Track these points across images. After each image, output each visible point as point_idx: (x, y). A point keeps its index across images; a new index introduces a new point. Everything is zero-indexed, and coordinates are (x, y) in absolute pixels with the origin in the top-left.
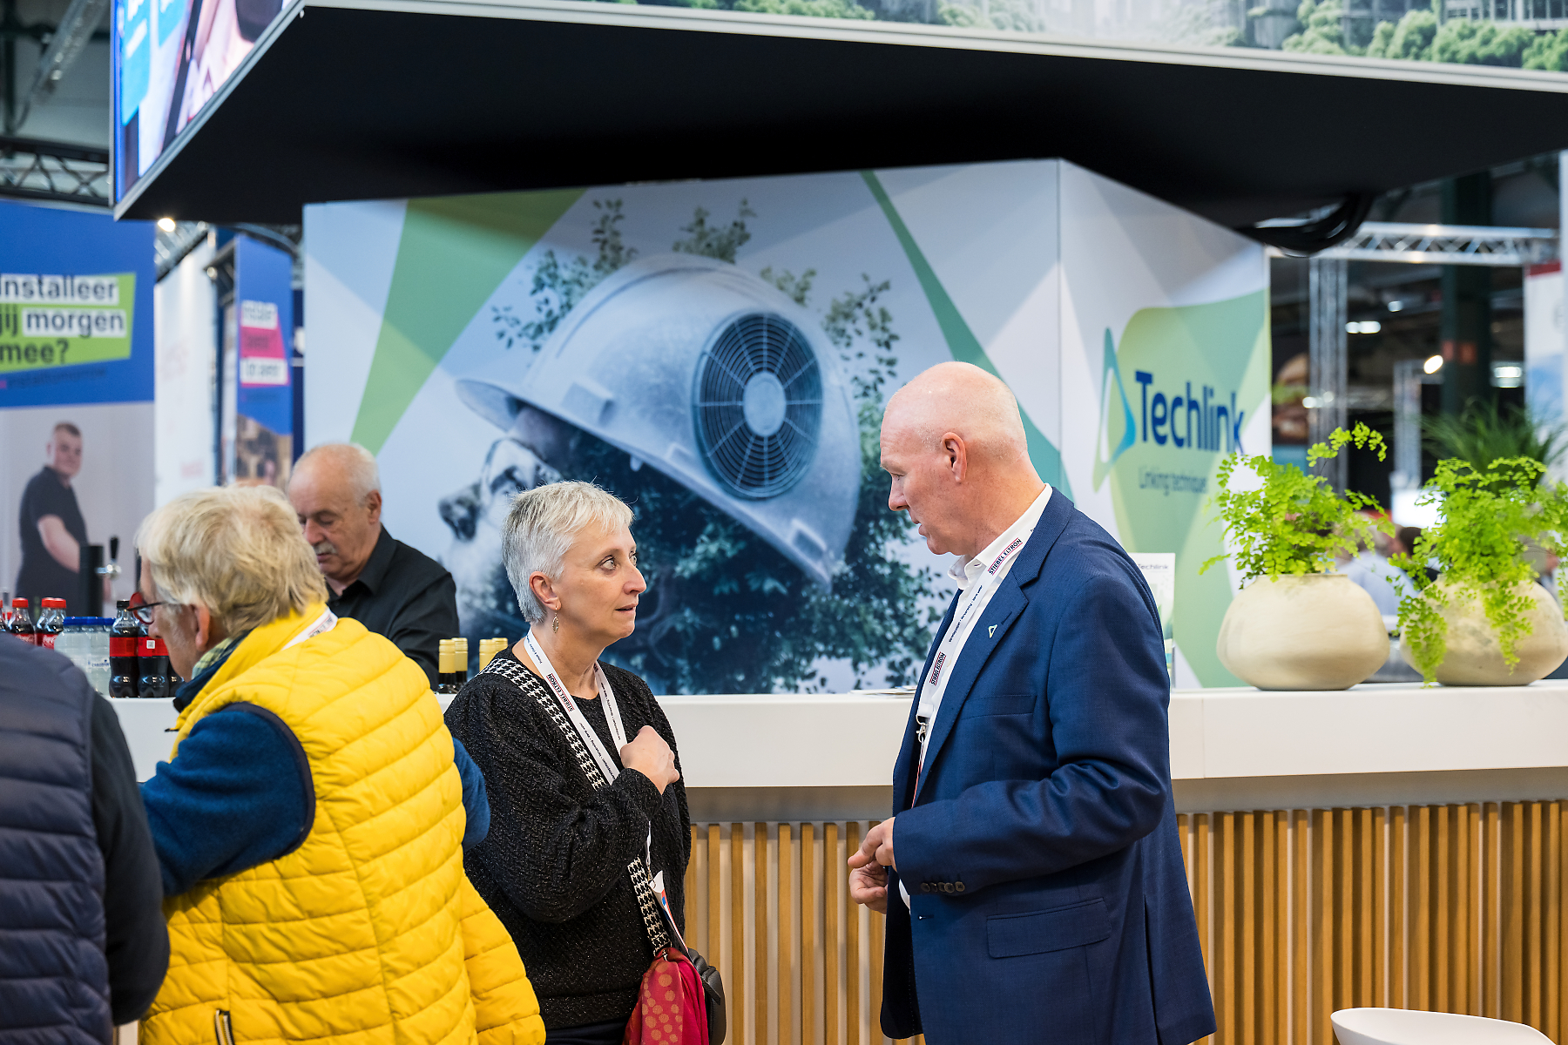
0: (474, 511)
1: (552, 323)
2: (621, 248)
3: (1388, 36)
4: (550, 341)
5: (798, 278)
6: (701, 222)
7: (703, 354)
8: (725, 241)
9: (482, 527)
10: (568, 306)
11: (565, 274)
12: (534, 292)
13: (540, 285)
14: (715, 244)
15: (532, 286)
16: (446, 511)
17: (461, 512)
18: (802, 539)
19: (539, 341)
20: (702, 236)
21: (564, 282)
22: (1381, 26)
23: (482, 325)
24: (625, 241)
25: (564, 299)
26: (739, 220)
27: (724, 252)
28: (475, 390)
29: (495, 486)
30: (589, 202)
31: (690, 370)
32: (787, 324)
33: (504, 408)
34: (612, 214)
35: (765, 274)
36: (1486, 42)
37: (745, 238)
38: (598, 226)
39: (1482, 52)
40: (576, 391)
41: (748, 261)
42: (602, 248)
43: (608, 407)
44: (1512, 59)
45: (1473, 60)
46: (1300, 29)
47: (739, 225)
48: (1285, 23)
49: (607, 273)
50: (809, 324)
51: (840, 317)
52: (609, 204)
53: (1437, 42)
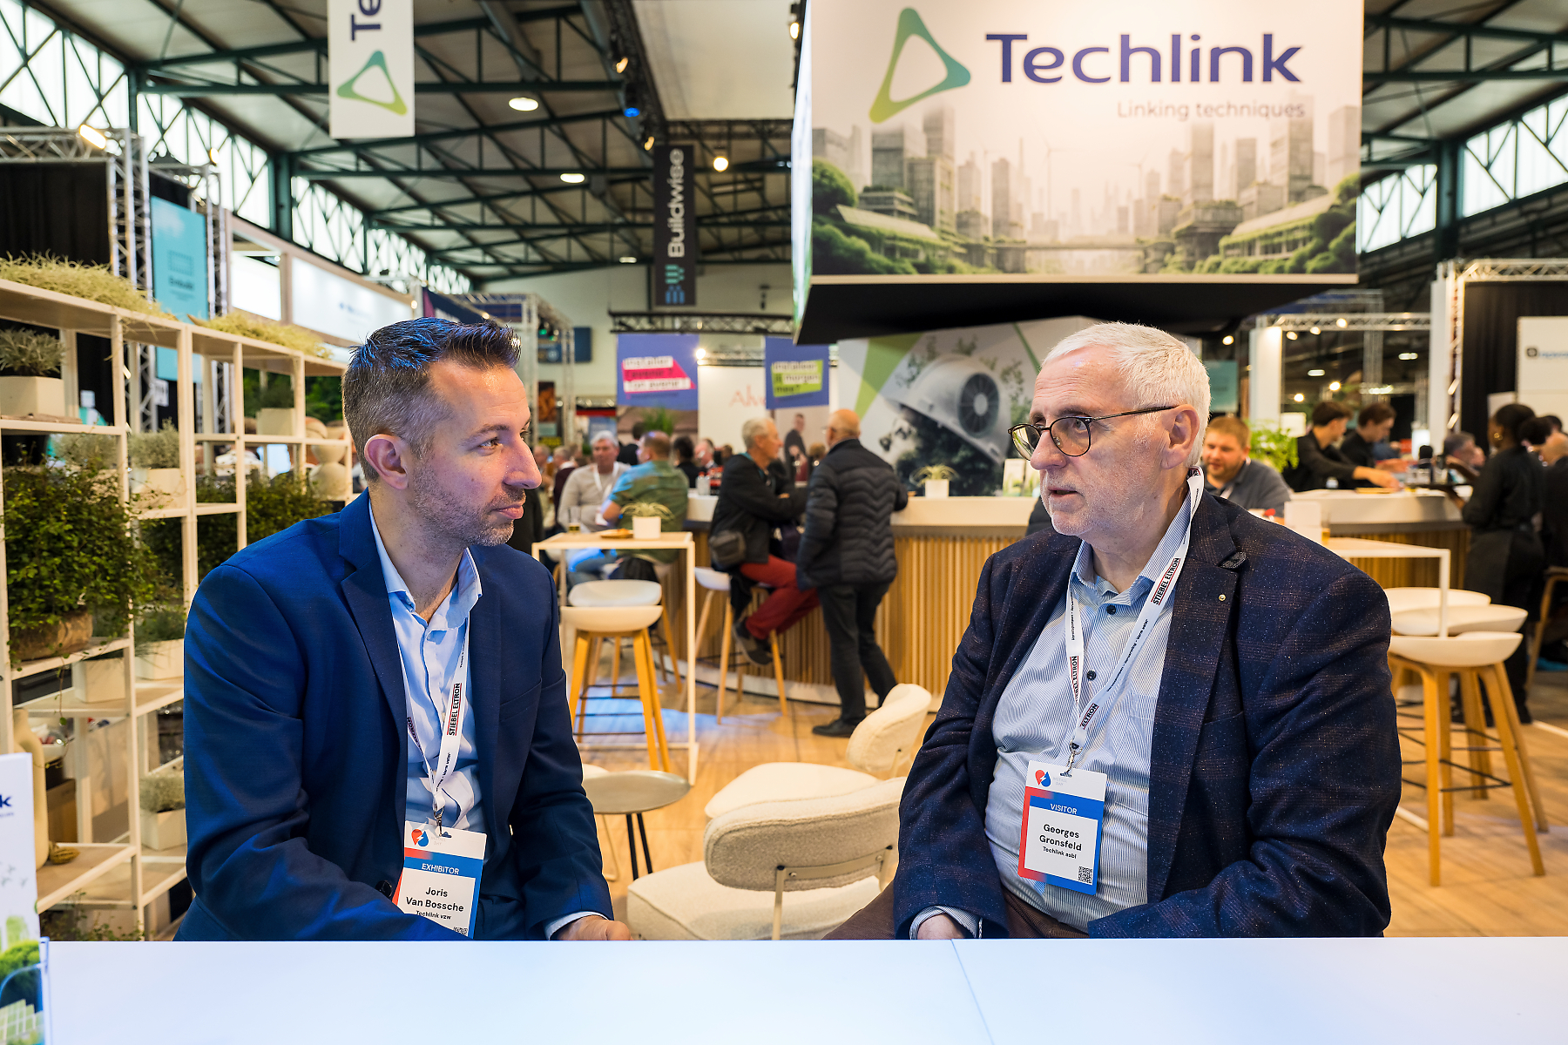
0: (890, 441)
1: (913, 378)
2: (935, 353)
3: (1201, 266)
4: (914, 385)
5: (992, 361)
6: (961, 343)
7: (961, 388)
8: (968, 349)
9: (893, 448)
10: (918, 373)
11: (918, 361)
12: (908, 368)
13: (910, 365)
14: (965, 350)
15: (907, 366)
16: (881, 442)
17: (885, 442)
18: (993, 451)
19: (910, 385)
20: (961, 348)
21: (918, 365)
22: (1198, 263)
23: (892, 380)
25: (918, 370)
26: (973, 341)
27: (968, 353)
28: (890, 401)
29: (896, 434)
30: (926, 337)
31: (957, 394)
32: (988, 377)
33: (898, 408)
34: (932, 341)
35: (981, 360)
36: (1243, 265)
37: (975, 347)
38: (928, 345)
39: (1242, 269)
40: (921, 402)
41: (975, 356)
42: (930, 353)
43: (931, 406)
44: (1254, 270)
45: (1237, 272)
46: (1165, 266)
48: (1159, 265)
49: (931, 361)
50: (995, 376)
51: (1005, 374)
52: (932, 337)
53: (1222, 267)
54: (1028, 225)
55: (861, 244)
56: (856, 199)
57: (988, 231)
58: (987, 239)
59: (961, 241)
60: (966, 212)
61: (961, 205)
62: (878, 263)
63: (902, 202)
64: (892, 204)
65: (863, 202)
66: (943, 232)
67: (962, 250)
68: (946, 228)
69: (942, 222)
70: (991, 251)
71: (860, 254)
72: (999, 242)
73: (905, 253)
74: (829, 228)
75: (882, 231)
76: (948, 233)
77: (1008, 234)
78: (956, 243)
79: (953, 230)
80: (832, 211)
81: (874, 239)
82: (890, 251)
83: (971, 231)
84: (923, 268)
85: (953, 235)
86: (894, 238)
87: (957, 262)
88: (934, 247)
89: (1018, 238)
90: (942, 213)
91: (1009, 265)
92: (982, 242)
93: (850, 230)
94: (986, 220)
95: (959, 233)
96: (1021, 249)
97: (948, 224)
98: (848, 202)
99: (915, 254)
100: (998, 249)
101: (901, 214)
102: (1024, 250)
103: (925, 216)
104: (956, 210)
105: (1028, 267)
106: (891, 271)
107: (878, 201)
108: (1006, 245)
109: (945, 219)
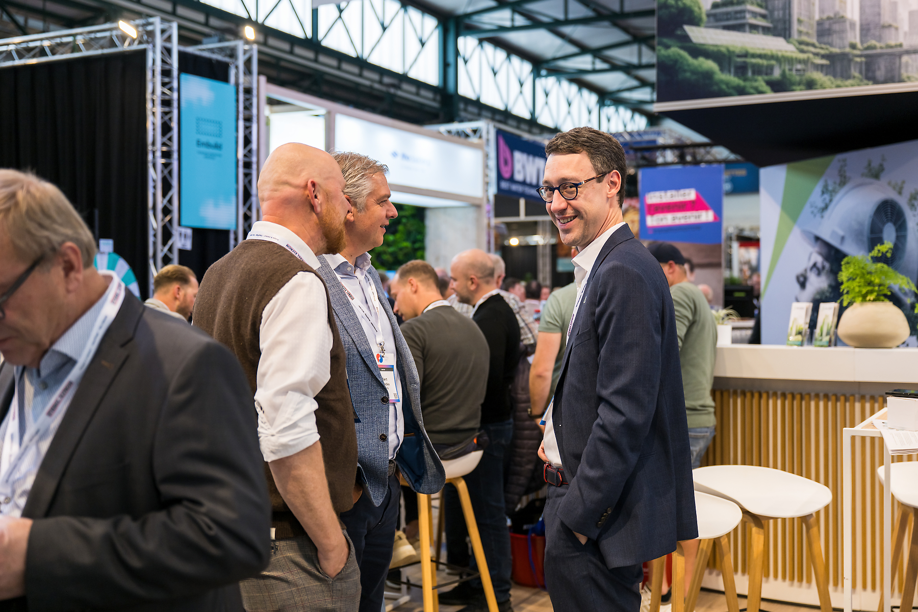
0: (805, 279)
1: (825, 208)
2: (846, 177)
4: (827, 214)
5: (900, 184)
6: (870, 165)
7: (870, 217)
8: (877, 172)
9: (808, 285)
10: (831, 201)
11: (830, 188)
12: (822, 196)
13: (823, 193)
14: (874, 173)
15: (821, 194)
16: (798, 278)
17: (802, 279)
19: (823, 214)
20: (870, 170)
21: (830, 191)
23: (807, 209)
24: (848, 174)
25: (830, 198)
26: (881, 163)
27: (877, 176)
29: (811, 269)
30: (837, 160)
31: (867, 223)
32: (896, 203)
33: (813, 240)
34: (844, 164)
35: (889, 184)
37: (883, 169)
38: (839, 169)
40: (834, 233)
41: (884, 179)
42: (841, 178)
43: (843, 238)
47: (881, 165)
49: (842, 187)
50: (903, 202)
52: (843, 160)
54: (905, 26)
55: (709, 65)
56: (704, 17)
57: (854, 37)
58: (853, 46)
59: (822, 52)
60: (829, 18)
61: (822, 11)
62: (727, 84)
63: (755, 14)
64: (744, 18)
65: (712, 19)
66: (801, 43)
67: (824, 62)
68: (805, 38)
69: (800, 32)
70: (858, 59)
71: (708, 75)
72: (868, 48)
73: (758, 70)
74: (675, 51)
75: (731, 49)
76: (807, 44)
77: (879, 39)
78: (816, 54)
79: (814, 40)
80: (679, 32)
81: (722, 57)
82: (741, 70)
83: (835, 39)
84: (777, 86)
85: (813, 45)
86: (746, 55)
87: (817, 76)
88: (790, 61)
89: (893, 43)
90: (800, 21)
91: (880, 74)
92: (848, 50)
93: (697, 51)
94: (853, 25)
95: (820, 43)
96: (896, 54)
97: (807, 34)
98: (695, 21)
99: (770, 69)
100: (866, 56)
101: (754, 28)
102: (900, 55)
103: (781, 29)
104: (817, 17)
105: (904, 75)
106: (741, 92)
107: (728, 17)
108: (878, 51)
109: (802, 29)
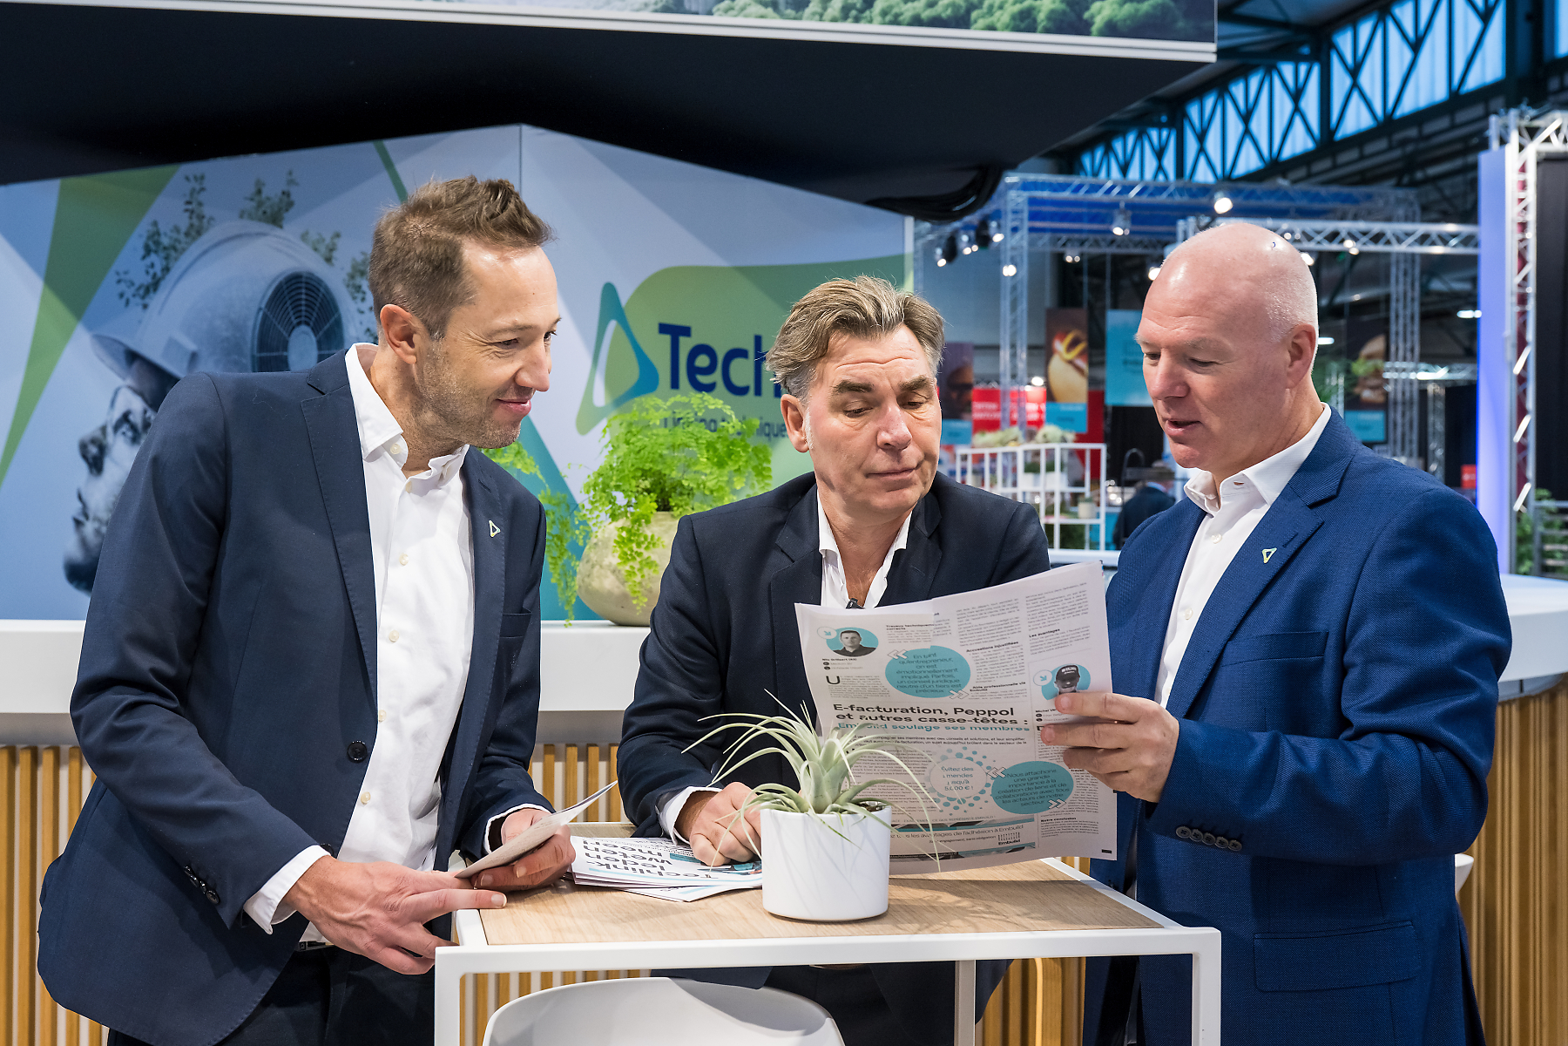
0: (103, 449)
2: (203, 217)
4: (156, 300)
5: (328, 241)
6: (259, 192)
7: (260, 309)
8: (276, 209)
9: (108, 465)
11: (165, 239)
12: (144, 258)
13: (148, 251)
14: (269, 211)
15: (142, 252)
16: (83, 448)
17: (93, 450)
19: (147, 301)
20: (260, 204)
21: (165, 248)
23: (108, 288)
24: (207, 211)
25: (164, 263)
26: (285, 188)
27: (275, 219)
29: (116, 428)
30: (181, 177)
31: (250, 324)
32: (319, 281)
34: (198, 187)
37: (290, 204)
38: (188, 199)
42: (191, 218)
47: (286, 194)
49: (194, 239)
51: (357, 275)
52: (195, 178)
